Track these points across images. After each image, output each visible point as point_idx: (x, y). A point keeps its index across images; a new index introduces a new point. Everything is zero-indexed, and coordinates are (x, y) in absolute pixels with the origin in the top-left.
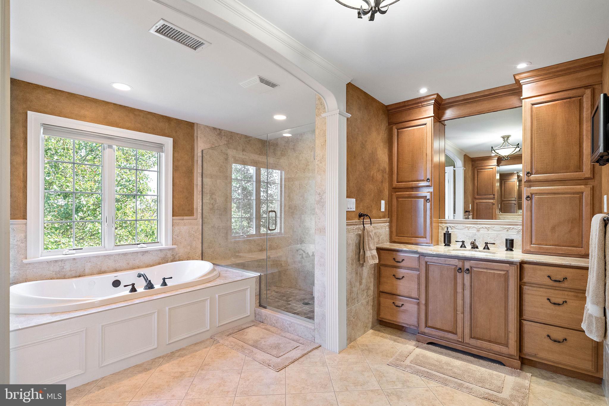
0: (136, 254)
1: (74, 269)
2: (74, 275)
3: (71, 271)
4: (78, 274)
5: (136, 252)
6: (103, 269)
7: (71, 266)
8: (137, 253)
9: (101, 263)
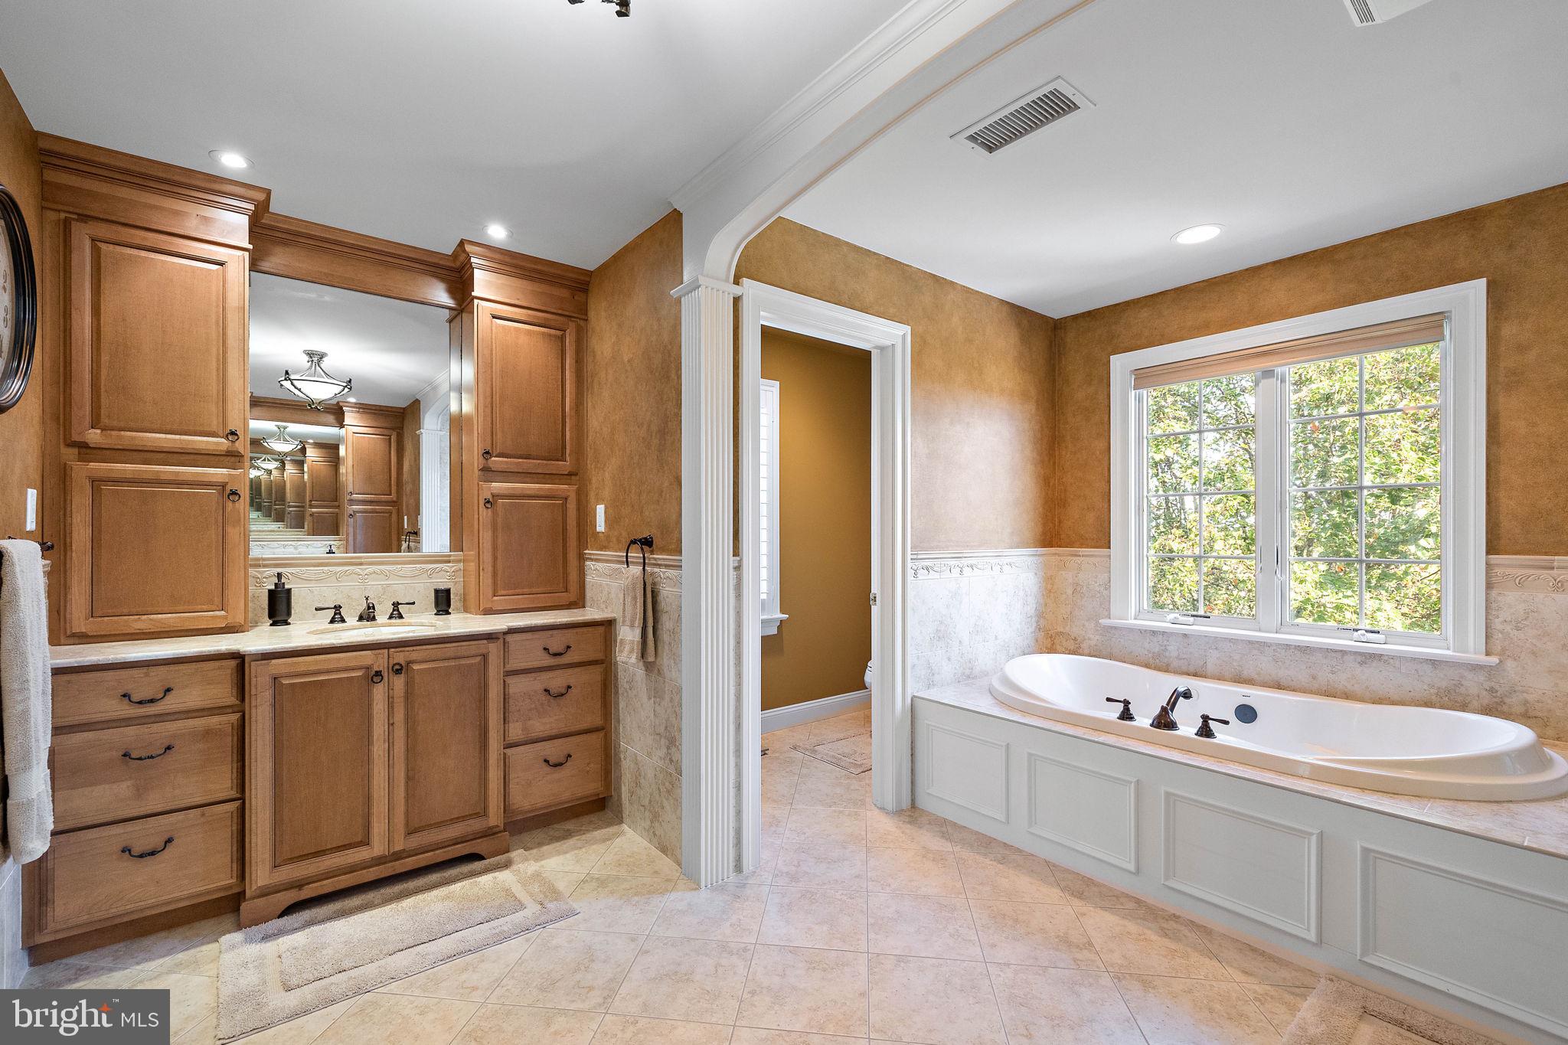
0: (1339, 655)
1: (1185, 656)
2: (1184, 668)
3: (1178, 658)
4: (1192, 669)
5: (1341, 651)
6: (1245, 674)
7: (1179, 648)
8: (1343, 653)
9: (1241, 658)
